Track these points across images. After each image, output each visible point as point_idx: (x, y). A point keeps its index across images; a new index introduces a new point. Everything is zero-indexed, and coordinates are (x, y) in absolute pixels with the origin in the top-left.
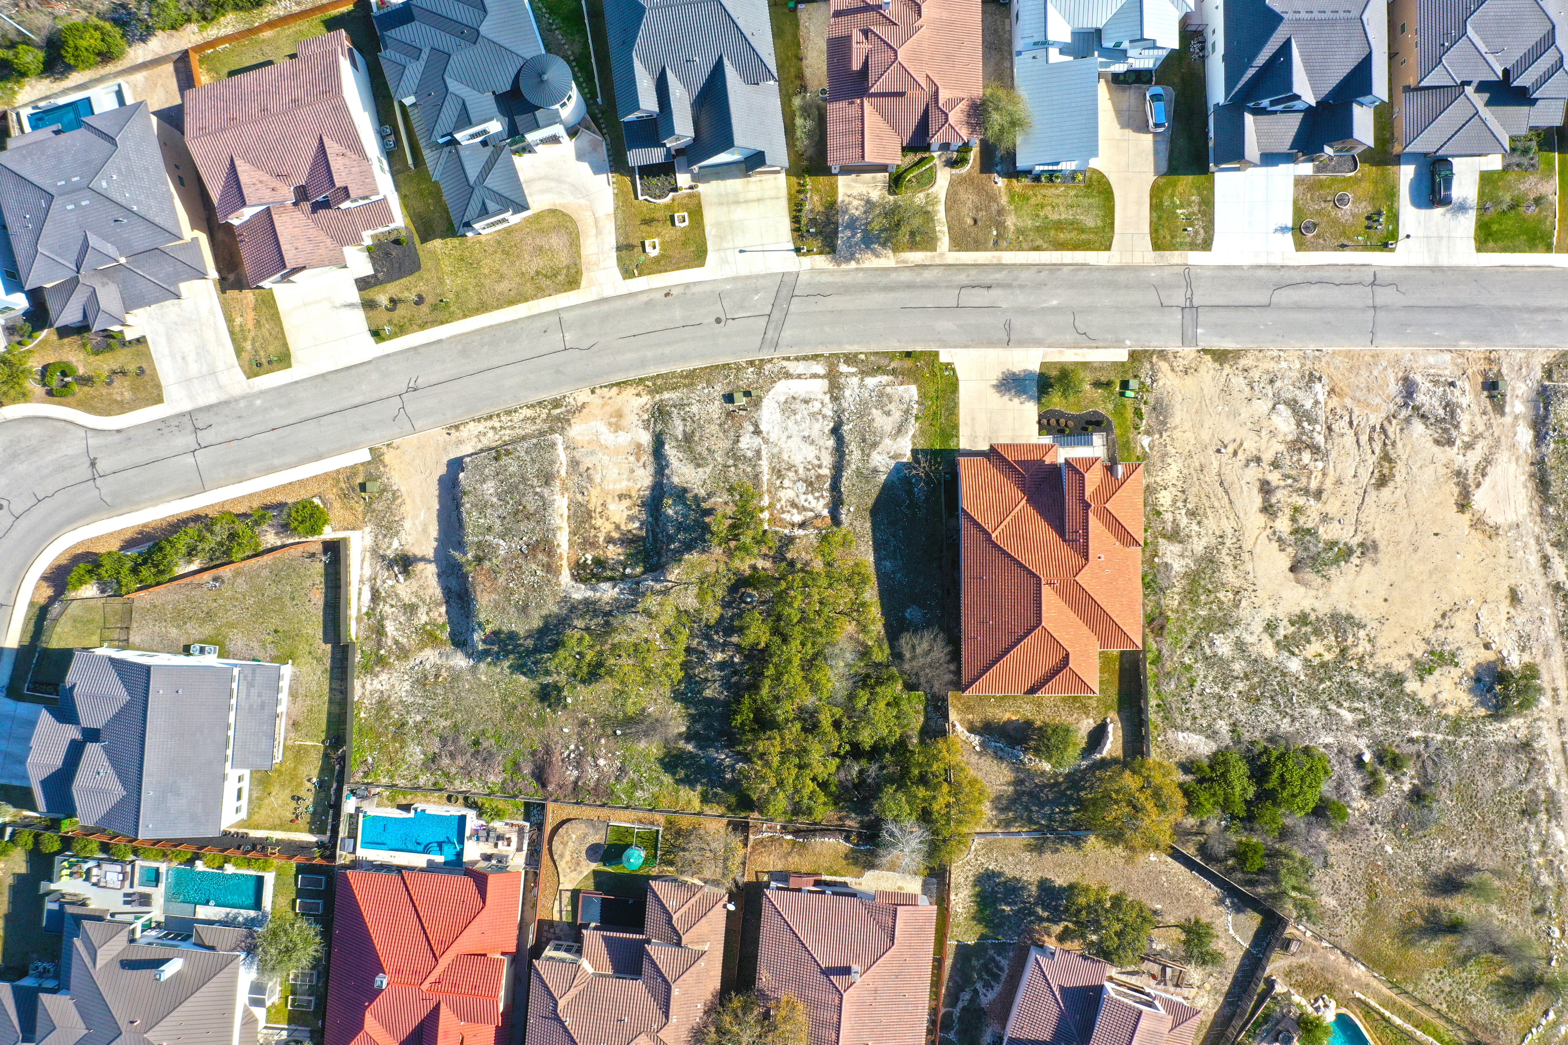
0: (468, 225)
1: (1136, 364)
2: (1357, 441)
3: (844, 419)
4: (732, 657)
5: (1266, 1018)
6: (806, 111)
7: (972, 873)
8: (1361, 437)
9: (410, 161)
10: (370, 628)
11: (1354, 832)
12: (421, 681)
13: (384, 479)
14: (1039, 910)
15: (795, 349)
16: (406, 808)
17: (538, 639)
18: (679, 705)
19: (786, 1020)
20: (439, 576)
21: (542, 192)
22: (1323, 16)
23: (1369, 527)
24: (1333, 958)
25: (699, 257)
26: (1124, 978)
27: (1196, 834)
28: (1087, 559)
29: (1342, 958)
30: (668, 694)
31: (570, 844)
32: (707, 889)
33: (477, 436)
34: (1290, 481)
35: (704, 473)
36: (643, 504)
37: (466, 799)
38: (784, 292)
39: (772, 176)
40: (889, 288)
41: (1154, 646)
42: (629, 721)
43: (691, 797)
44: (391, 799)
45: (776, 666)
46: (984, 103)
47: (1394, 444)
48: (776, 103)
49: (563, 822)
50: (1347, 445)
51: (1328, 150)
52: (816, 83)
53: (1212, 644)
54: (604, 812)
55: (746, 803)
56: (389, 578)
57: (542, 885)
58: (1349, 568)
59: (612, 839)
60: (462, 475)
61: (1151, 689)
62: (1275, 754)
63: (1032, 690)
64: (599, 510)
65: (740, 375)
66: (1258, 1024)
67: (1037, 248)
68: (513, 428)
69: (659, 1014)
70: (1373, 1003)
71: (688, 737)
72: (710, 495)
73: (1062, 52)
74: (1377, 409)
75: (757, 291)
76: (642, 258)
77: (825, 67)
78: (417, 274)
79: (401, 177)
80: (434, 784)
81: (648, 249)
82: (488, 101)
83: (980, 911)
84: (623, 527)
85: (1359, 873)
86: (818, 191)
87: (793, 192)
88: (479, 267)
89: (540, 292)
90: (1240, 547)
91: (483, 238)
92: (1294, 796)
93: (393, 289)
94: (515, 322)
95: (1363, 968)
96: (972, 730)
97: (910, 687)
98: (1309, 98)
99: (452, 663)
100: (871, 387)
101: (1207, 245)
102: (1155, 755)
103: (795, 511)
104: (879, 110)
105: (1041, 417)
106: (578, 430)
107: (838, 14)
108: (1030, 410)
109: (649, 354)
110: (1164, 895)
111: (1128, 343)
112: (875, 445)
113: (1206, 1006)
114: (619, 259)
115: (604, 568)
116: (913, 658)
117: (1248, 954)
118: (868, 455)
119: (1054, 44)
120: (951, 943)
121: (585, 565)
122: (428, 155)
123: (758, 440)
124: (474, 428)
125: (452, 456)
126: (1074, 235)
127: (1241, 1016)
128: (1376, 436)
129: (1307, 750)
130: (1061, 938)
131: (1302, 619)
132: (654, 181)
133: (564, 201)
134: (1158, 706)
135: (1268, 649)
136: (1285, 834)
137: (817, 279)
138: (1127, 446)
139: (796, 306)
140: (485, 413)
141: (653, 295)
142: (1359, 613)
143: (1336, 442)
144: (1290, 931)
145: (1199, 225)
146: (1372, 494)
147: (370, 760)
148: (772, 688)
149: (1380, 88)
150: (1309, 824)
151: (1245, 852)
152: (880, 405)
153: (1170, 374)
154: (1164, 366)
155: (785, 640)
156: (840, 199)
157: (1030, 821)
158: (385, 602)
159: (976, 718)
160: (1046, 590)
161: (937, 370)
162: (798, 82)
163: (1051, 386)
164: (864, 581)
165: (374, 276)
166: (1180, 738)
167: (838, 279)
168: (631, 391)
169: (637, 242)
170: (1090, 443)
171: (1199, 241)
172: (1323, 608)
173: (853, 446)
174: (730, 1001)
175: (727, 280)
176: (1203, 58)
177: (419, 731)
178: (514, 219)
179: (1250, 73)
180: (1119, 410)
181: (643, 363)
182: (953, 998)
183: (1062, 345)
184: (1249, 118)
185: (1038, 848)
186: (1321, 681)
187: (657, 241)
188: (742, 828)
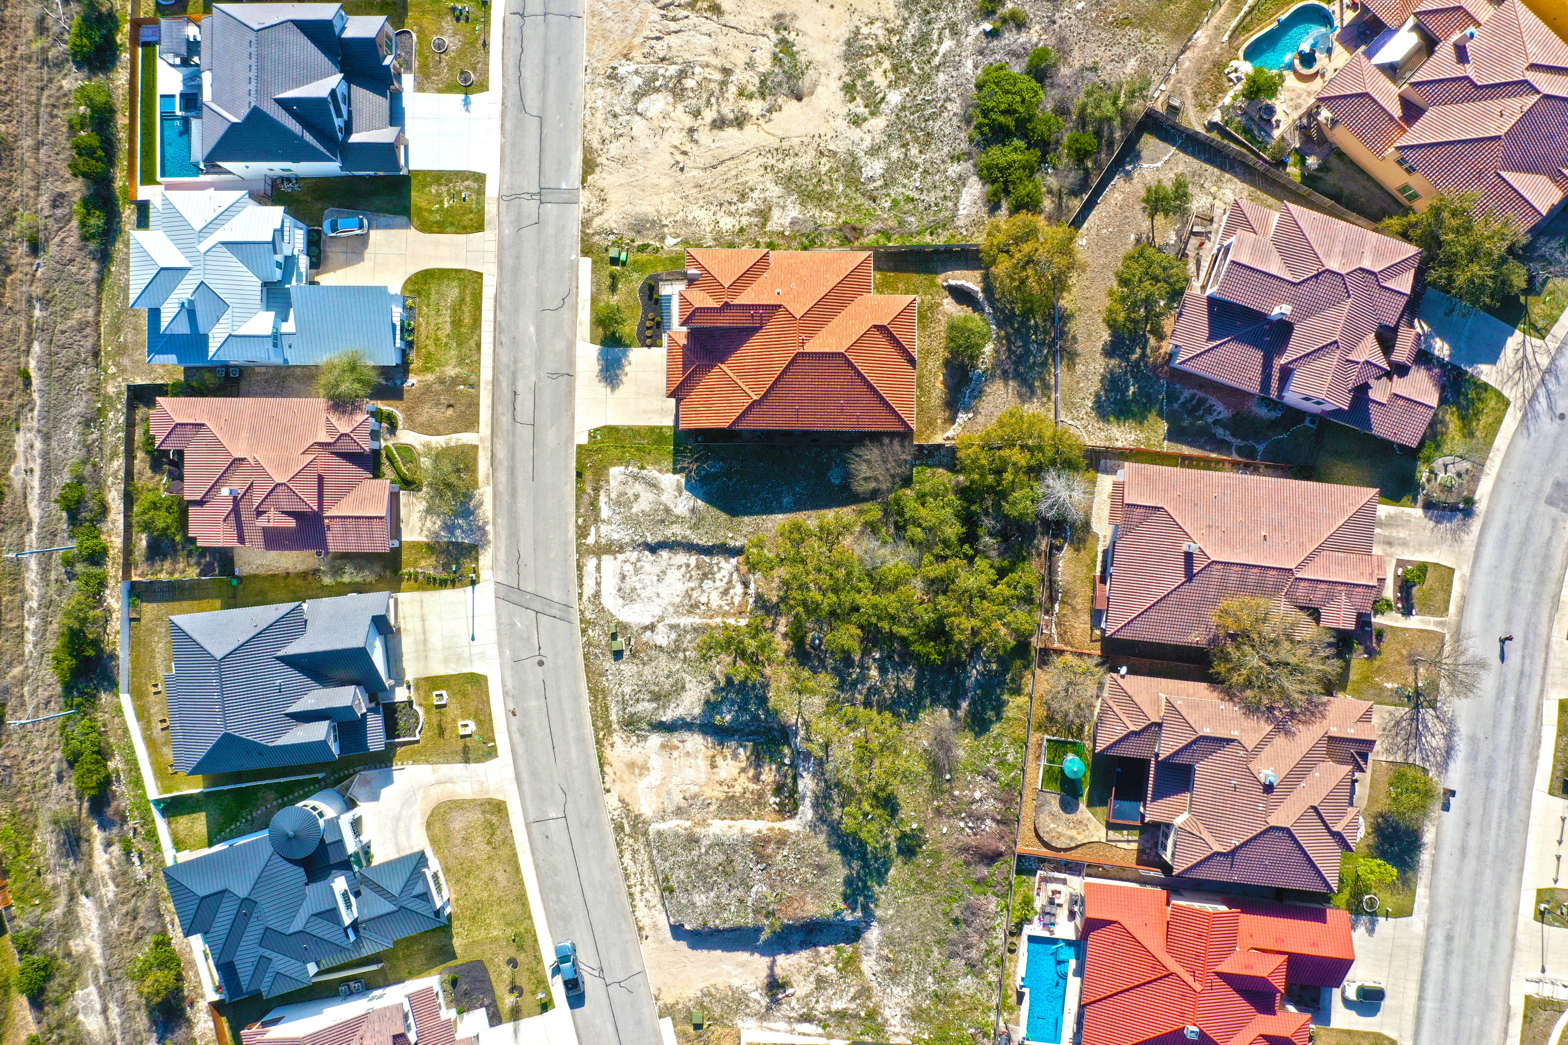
0: (437, 913)
1: (594, 250)
2: (676, 32)
3: (641, 540)
4: (875, 660)
5: (1246, 131)
6: (336, 571)
7: (1095, 424)
8: (672, 29)
9: (374, 968)
10: (839, 1025)
11: (1062, 40)
12: (893, 975)
13: (690, 1004)
14: (1134, 357)
15: (571, 588)
16: (1020, 996)
17: (852, 855)
18: (922, 715)
19: (1238, 620)
20: (788, 952)
21: (409, 836)
22: (254, 68)
23: (760, 23)
24: (1187, 63)
25: (477, 681)
26: (1203, 274)
27: (1060, 198)
28: (780, 306)
29: (1188, 54)
30: (910, 725)
31: (1060, 829)
32: (1106, 694)
33: (650, 909)
34: (713, 100)
35: (691, 683)
36: (721, 743)
37: (1012, 934)
38: (514, 597)
39: (400, 606)
40: (513, 493)
41: (872, 236)
42: (936, 767)
43: (1014, 705)
44: (1011, 1010)
45: (880, 618)
46: (331, 398)
48: (326, 602)
49: (1038, 836)
50: (679, 42)
51: (388, 61)
52: (311, 560)
53: (872, 179)
54: (1028, 794)
55: (1022, 648)
56: (789, 1004)
57: (1102, 861)
58: (799, 43)
59: (1055, 787)
60: (687, 927)
61: (915, 241)
62: (981, 120)
63: (912, 361)
64: (726, 789)
65: (595, 643)
66: (1253, 139)
67: (478, 345)
68: (642, 873)
69: (1228, 748)
70: (1234, 23)
71: (954, 706)
72: (713, 677)
73: (285, 320)
74: (645, 12)
75: (513, 625)
76: (477, 737)
77: (294, 553)
78: (487, 964)
79: (391, 977)
80: (997, 966)
81: (468, 731)
82: (314, 890)
83: (1134, 416)
84: (743, 765)
85: (1103, 35)
86: (416, 561)
87: (416, 585)
88: (481, 901)
89: (508, 841)
90: (777, 150)
91: (453, 897)
92: (1023, 101)
93: (501, 989)
94: (537, 867)
95: (1199, 33)
96: (952, 420)
97: (907, 481)
98: (335, 80)
99: (875, 944)
100: (610, 513)
101: (480, 178)
102: (980, 239)
103: (732, 591)
104: (336, 501)
105: (644, 345)
106: (646, 807)
107: (241, 539)
108: (638, 356)
109: (572, 733)
110: (1121, 232)
111: (573, 257)
112: (667, 511)
113: (1234, 191)
114: (477, 761)
115: (784, 785)
116: (876, 479)
117: (1183, 149)
118: (678, 517)
119: (276, 327)
120: (1167, 447)
121: (781, 805)
122: (368, 950)
123: (661, 628)
124: (641, 912)
125: (669, 934)
126: (466, 309)
127: (1245, 156)
128: (671, 14)
129: (979, 87)
130: (1161, 337)
131: (849, 89)
132: (401, 723)
133: (419, 815)
134: (931, 234)
135: (878, 124)
136: (1062, 110)
137: (502, 564)
138: (676, 260)
139: (529, 586)
140: (626, 901)
141: (514, 728)
142: (844, 33)
143: (676, 54)
144: (1159, 107)
145: (460, 186)
146: (727, 18)
147: (971, 1031)
148: (902, 625)
149: (326, 12)
150: (1052, 86)
151: (1077, 151)
152: (628, 504)
153: (605, 216)
154: (597, 222)
155: (856, 609)
156: (425, 539)
157: (1044, 364)
158: (813, 1009)
159: (941, 416)
160: (809, 348)
161: (595, 447)
162: (310, 578)
163: (614, 334)
164: (797, 528)
165: (487, 1007)
166: (965, 212)
167: (503, 543)
168: (608, 753)
169: (461, 742)
170: (669, 298)
171: (476, 186)
172: (839, 68)
173: (668, 533)
174: (1219, 673)
175: (501, 653)
176: (298, 179)
177: (943, 979)
178: (434, 865)
179: (308, 137)
180: (640, 267)
181: (581, 740)
182: (1221, 445)
183: (574, 322)
184: (355, 138)
185: (1072, 357)
186: (911, 71)
187: (460, 723)
188: (1046, 655)
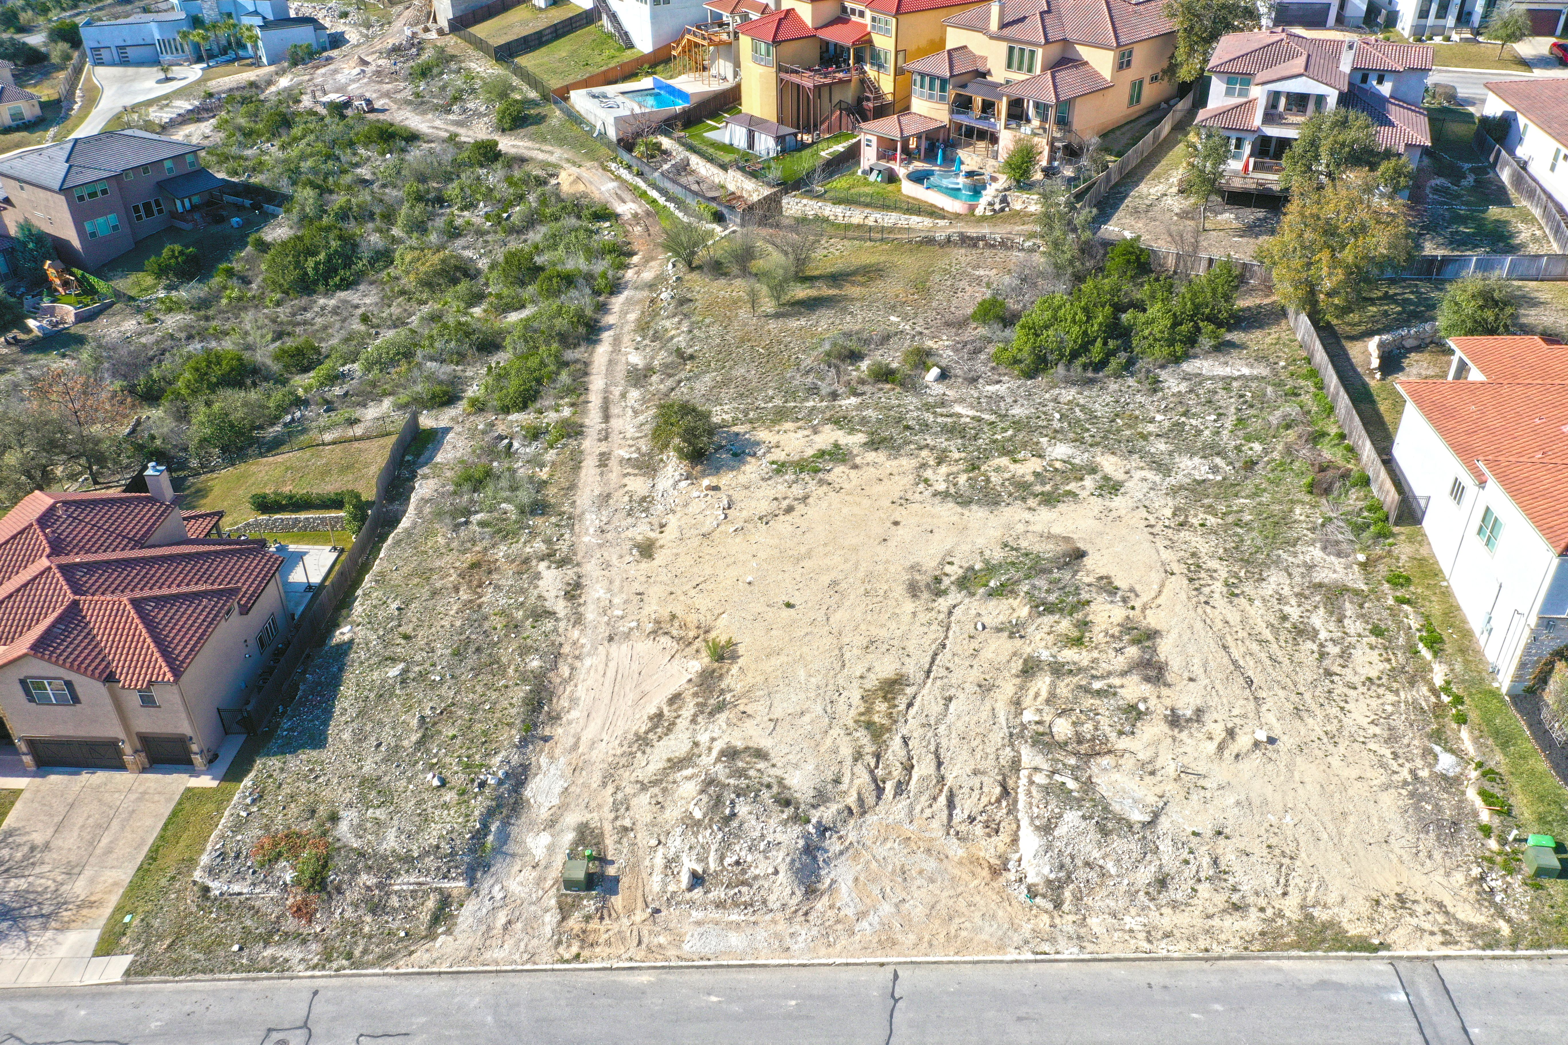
2: (939, 764)
8: (931, 769)
23: (923, 617)
34: (1097, 685)
47: (858, 756)
50: (965, 755)
53: (1215, 469)
58: (967, 561)
74: (887, 832)
90: (1191, 580)
128: (897, 773)
131: (1050, 500)
135: (1110, 465)
142: (946, 508)
143: (991, 762)
146: (913, 670)
186: (1010, 439)
